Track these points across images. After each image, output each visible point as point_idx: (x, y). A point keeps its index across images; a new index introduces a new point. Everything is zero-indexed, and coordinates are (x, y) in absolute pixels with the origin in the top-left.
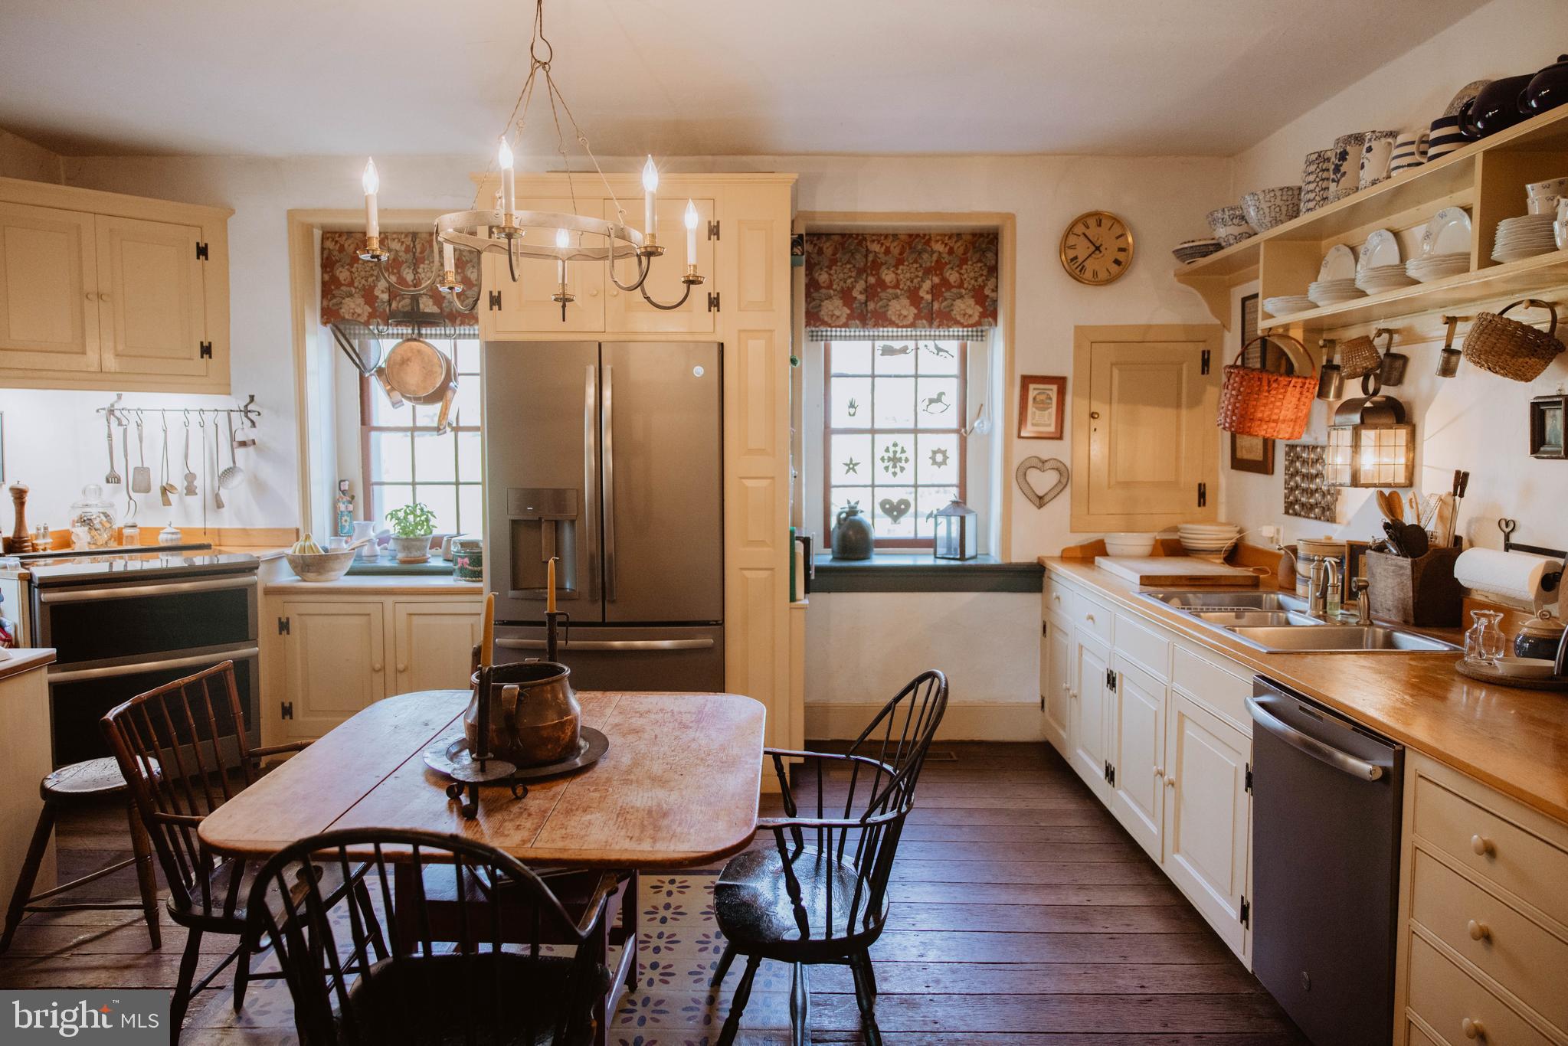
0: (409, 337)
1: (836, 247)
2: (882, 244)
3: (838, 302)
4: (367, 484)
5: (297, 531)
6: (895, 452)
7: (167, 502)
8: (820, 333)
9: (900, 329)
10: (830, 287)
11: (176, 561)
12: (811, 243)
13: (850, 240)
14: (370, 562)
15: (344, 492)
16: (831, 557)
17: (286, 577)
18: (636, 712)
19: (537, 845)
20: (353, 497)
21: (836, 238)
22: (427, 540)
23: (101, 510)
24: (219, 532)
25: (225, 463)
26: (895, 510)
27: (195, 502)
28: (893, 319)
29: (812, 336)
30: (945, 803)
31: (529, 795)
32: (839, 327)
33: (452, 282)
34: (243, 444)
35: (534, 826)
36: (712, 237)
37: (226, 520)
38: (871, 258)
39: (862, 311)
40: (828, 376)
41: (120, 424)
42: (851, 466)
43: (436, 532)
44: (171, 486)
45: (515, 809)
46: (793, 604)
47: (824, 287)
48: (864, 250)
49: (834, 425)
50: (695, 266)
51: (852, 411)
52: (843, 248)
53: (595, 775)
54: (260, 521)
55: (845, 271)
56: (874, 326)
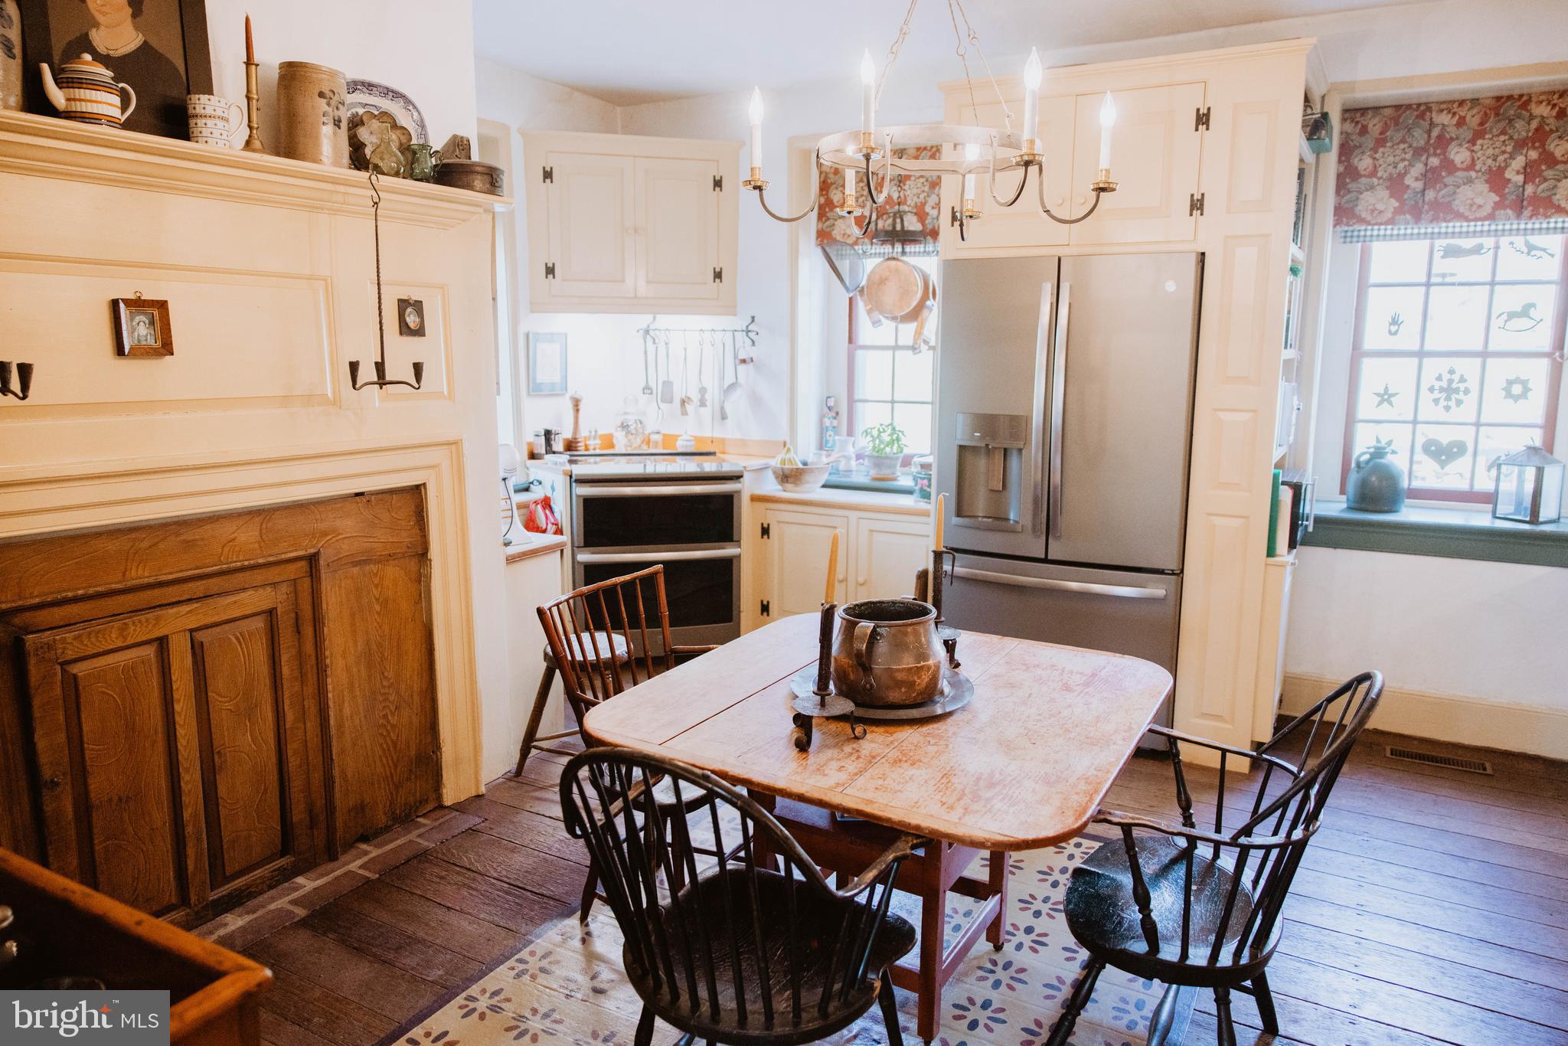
0: (890, 256)
1: (1386, 124)
2: (1454, 114)
3: (1383, 193)
4: (851, 401)
5: (783, 443)
6: (1451, 381)
7: (684, 413)
8: (1356, 233)
9: (1472, 223)
10: (1373, 173)
11: (689, 467)
12: (1352, 121)
13: (1408, 112)
14: (846, 476)
15: (830, 408)
16: (1345, 506)
17: (771, 486)
18: (1024, 664)
19: (849, 791)
20: (837, 413)
21: (1387, 112)
22: (897, 458)
23: (636, 418)
24: (723, 441)
25: (729, 379)
26: (1443, 453)
27: (706, 412)
28: (1462, 210)
29: (1345, 237)
30: (1452, 825)
31: (868, 736)
32: (1381, 224)
33: (851, 206)
34: (744, 361)
35: (856, 771)
36: (1200, 127)
37: (729, 431)
38: (1435, 133)
39: (1417, 203)
40: (1363, 286)
41: (654, 342)
42: (1386, 397)
43: (906, 451)
44: (689, 398)
45: (848, 749)
46: (1271, 560)
47: (1365, 176)
48: (1426, 124)
49: (1368, 344)
50: (1108, 171)
51: (1394, 328)
52: (1397, 124)
53: (944, 727)
54: (755, 433)
55: (1398, 152)
56: (1431, 221)
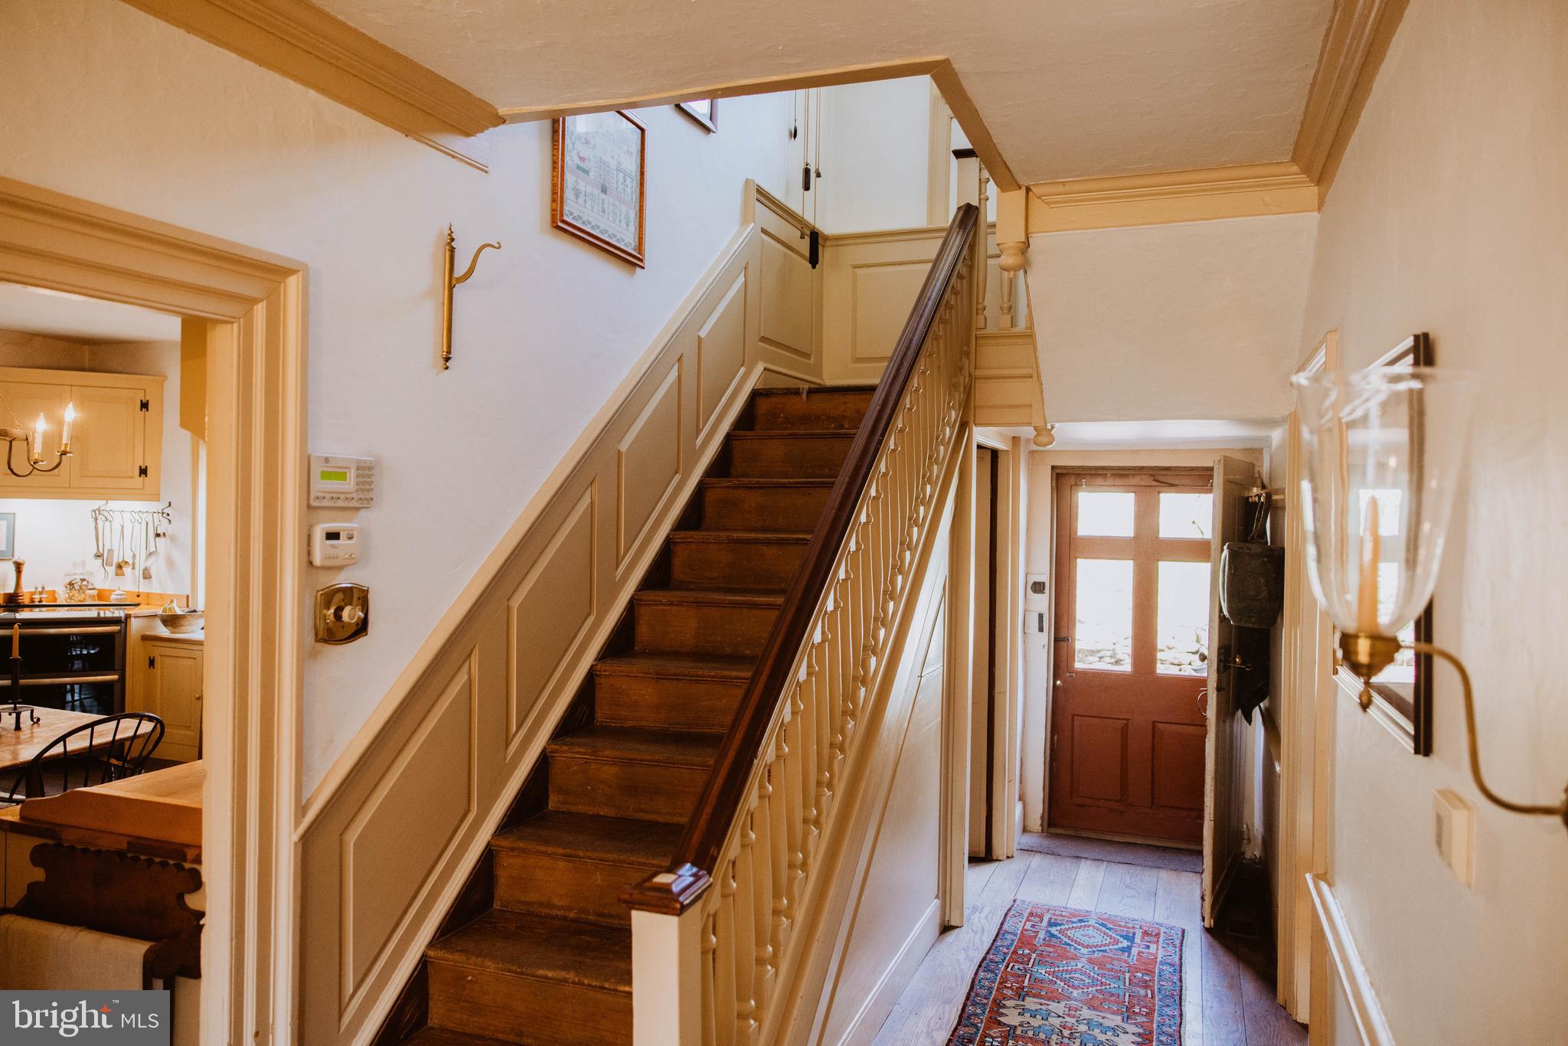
5: (188, 596)
23: (82, 577)
24: (148, 595)
25: (151, 548)
27: (135, 573)
34: (159, 536)
44: (126, 562)
54: (170, 588)
